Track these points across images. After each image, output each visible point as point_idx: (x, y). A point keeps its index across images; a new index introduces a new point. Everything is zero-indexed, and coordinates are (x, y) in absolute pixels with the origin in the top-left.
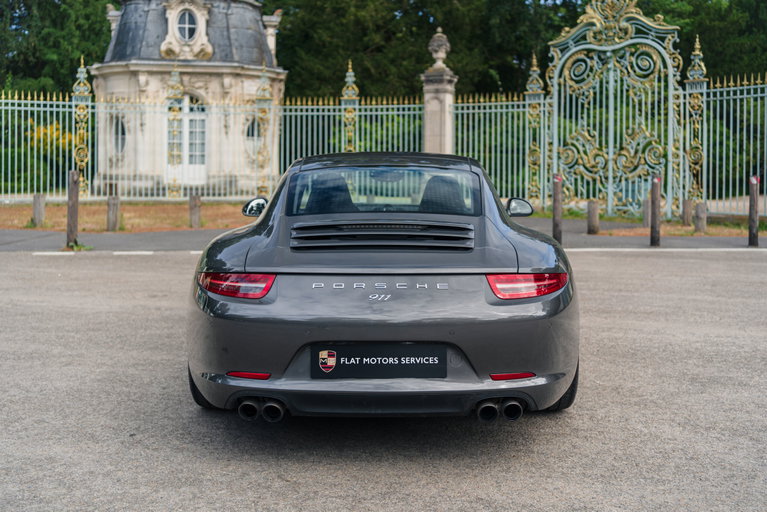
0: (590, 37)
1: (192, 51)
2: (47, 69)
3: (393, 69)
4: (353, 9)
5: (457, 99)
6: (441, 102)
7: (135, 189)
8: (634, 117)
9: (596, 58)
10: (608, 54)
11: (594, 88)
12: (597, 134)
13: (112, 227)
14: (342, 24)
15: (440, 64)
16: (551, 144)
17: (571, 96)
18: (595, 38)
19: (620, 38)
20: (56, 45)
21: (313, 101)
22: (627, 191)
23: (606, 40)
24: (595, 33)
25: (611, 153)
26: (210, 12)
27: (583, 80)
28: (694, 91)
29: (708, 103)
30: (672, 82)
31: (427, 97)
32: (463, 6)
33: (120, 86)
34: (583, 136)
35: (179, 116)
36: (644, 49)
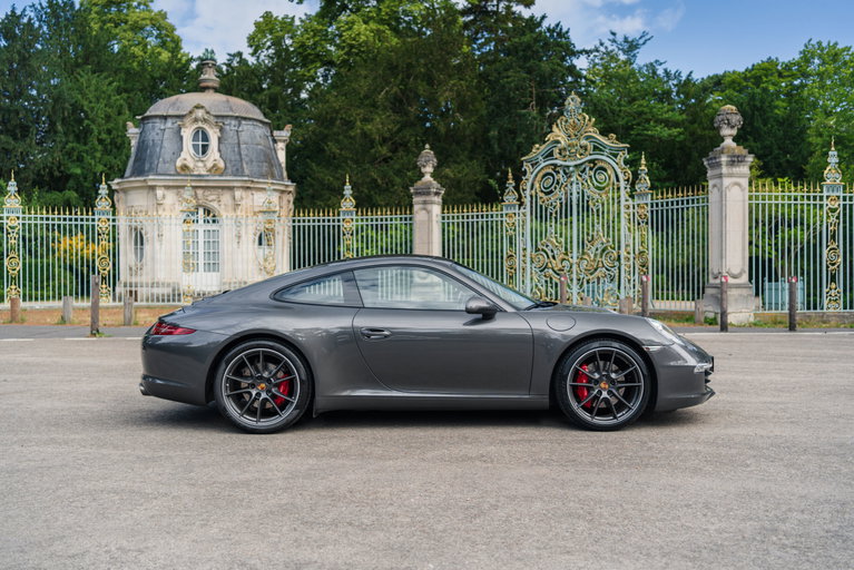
0: (556, 155)
1: (205, 166)
2: (71, 183)
3: (398, 180)
4: (358, 123)
5: (443, 209)
6: (429, 212)
7: (152, 295)
8: (593, 226)
9: (561, 172)
10: (571, 169)
11: (560, 199)
12: (563, 240)
13: (127, 323)
14: (351, 138)
15: (428, 178)
16: (525, 249)
17: (541, 206)
18: (560, 154)
19: (581, 154)
20: (80, 159)
21: (324, 212)
22: (588, 291)
23: (570, 156)
24: (560, 150)
25: (575, 258)
26: (221, 130)
27: (552, 192)
28: (641, 202)
29: (652, 212)
30: (624, 194)
31: (416, 208)
32: (465, 119)
33: (139, 200)
34: (552, 242)
35: (193, 227)
36: (600, 164)
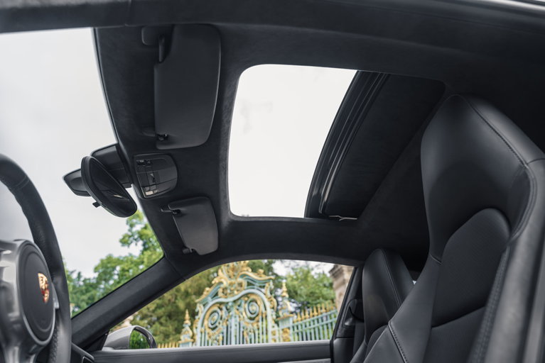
0: (220, 294)
9: (224, 309)
10: (230, 304)
11: (223, 333)
17: (208, 341)
18: (223, 293)
19: (238, 291)
23: (230, 294)
24: (223, 289)
27: (216, 327)
28: (284, 326)
29: (294, 334)
30: (270, 322)
36: (252, 297)
